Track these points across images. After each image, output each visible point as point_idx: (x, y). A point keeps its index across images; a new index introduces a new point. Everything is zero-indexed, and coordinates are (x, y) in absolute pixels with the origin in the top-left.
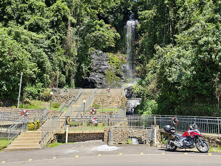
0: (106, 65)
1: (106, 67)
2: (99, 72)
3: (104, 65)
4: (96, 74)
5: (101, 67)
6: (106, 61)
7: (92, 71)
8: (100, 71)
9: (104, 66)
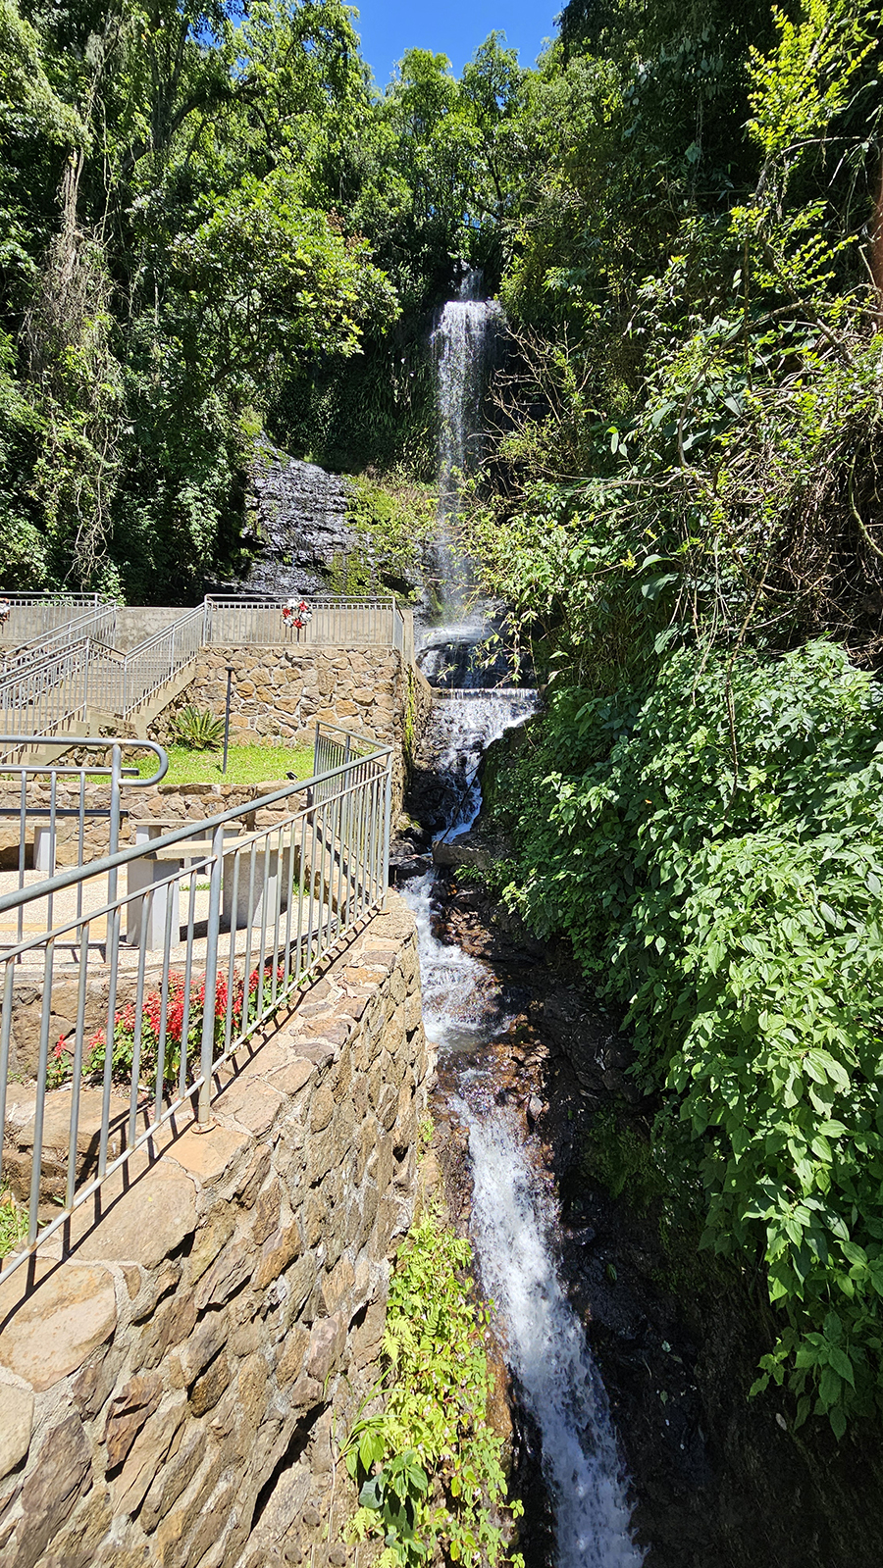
0: (333, 532)
1: (336, 540)
2: (298, 559)
3: (327, 530)
4: (283, 572)
5: (309, 537)
6: (336, 511)
7: (264, 556)
8: (304, 555)
9: (325, 535)
